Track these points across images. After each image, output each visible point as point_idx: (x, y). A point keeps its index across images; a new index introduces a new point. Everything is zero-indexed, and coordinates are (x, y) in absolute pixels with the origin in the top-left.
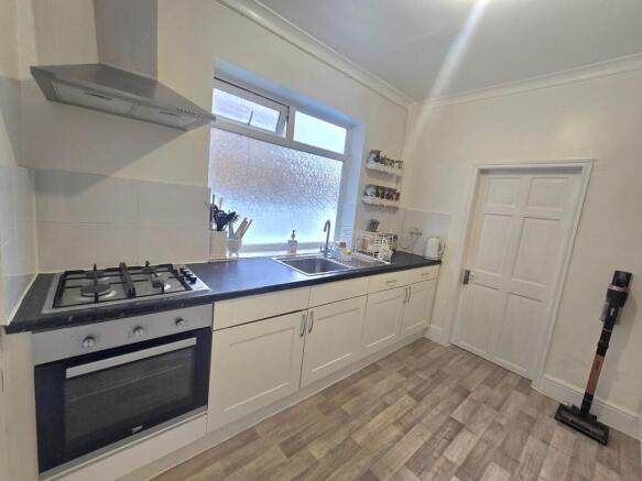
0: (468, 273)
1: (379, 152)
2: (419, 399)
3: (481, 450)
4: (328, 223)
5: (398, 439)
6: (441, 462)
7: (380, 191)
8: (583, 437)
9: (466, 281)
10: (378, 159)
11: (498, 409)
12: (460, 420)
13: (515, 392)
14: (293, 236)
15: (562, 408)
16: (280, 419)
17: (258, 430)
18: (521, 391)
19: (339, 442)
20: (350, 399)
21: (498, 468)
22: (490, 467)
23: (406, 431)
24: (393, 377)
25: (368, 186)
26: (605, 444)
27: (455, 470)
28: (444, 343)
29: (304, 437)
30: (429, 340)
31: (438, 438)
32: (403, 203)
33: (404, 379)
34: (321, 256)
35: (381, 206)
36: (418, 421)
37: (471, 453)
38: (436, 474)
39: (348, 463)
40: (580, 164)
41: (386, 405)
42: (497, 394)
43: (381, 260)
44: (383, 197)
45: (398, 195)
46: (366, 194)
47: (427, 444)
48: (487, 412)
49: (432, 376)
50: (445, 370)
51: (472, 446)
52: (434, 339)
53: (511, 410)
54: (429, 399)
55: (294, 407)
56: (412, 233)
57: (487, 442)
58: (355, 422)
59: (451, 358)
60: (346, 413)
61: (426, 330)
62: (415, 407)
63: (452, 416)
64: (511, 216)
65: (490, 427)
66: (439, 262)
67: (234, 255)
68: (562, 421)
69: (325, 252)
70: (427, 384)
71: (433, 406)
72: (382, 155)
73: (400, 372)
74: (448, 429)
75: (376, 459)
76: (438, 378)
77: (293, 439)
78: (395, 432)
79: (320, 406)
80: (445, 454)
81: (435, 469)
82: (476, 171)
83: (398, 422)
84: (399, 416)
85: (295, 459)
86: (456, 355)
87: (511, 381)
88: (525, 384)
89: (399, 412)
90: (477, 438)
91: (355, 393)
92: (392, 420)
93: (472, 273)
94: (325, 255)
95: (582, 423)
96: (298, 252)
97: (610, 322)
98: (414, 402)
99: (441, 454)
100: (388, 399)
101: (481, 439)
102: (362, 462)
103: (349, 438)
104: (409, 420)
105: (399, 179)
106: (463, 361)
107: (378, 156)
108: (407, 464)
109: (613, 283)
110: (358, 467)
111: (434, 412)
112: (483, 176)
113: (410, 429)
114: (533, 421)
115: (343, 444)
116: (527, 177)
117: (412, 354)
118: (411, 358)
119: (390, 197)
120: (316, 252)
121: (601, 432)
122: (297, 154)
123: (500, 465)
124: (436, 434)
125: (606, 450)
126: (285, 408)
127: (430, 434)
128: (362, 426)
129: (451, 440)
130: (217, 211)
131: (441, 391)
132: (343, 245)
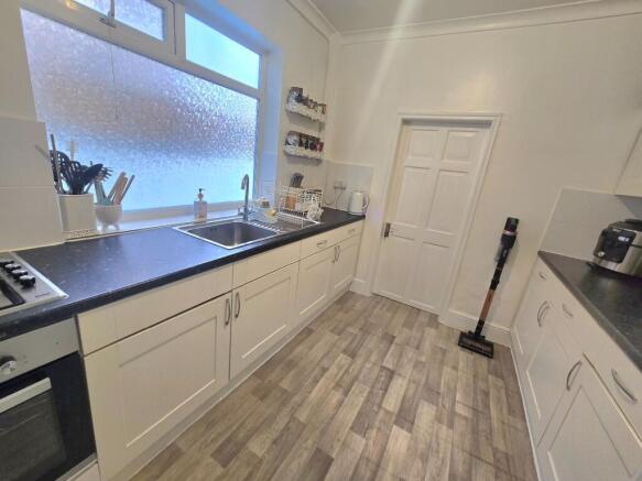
0: (388, 226)
1: (301, 90)
2: (353, 355)
3: (411, 392)
4: (246, 178)
5: (340, 403)
6: (381, 414)
7: (304, 141)
8: (478, 356)
9: (386, 235)
10: (301, 99)
11: (418, 348)
12: (390, 366)
13: (427, 329)
14: (201, 196)
15: (463, 335)
16: (209, 421)
17: (181, 445)
18: (431, 327)
19: (282, 428)
20: (288, 373)
21: (426, 403)
22: (420, 405)
23: (346, 393)
24: (326, 338)
25: (291, 133)
26: (492, 357)
27: (394, 418)
28: (368, 294)
29: (241, 435)
30: (353, 293)
31: (375, 391)
32: (326, 154)
33: (337, 337)
34: (240, 219)
35: (305, 157)
36: (356, 378)
37: (404, 397)
38: (379, 429)
39: (294, 449)
40: (491, 118)
41: (325, 370)
42: (415, 333)
43: (310, 220)
44: (306, 148)
45: (322, 145)
46: (287, 143)
47: (367, 400)
48: (410, 354)
49: (361, 329)
50: (372, 320)
51: (404, 389)
52: (359, 291)
53: (427, 346)
54: (362, 352)
55: (223, 401)
56: (335, 188)
57: (414, 382)
58: (297, 399)
59: (374, 307)
60: (285, 391)
61: (351, 283)
62: (350, 366)
63: (384, 364)
64: (427, 168)
65: (414, 367)
66: (363, 217)
67: (111, 228)
68: (463, 347)
69: (245, 215)
70: (359, 337)
71: (367, 360)
72: (305, 94)
73: (332, 331)
74: (382, 379)
75: (323, 432)
76: (366, 330)
77: (228, 441)
78: (336, 396)
79: (254, 392)
80: (384, 405)
81: (377, 423)
82: (400, 121)
83: (338, 385)
84: (338, 378)
85: (233, 465)
86: (377, 303)
87: (423, 319)
88: (433, 320)
89: (337, 374)
90: (407, 381)
91: (291, 365)
92: (333, 385)
93: (392, 226)
94: (245, 218)
95: (477, 345)
96: (209, 216)
97: (502, 261)
98: (350, 359)
99: (380, 406)
100: (325, 363)
101: (410, 380)
102: (310, 442)
103: (293, 418)
104: (347, 379)
105: (321, 126)
106: (385, 309)
107: (300, 95)
108: (352, 428)
109: (506, 228)
110: (306, 449)
111: (368, 365)
112: (405, 127)
113: (349, 390)
114: (444, 352)
115: (287, 428)
116: (445, 130)
117: (340, 310)
118: (340, 315)
119: (313, 147)
120: (233, 215)
121: (489, 349)
122: (194, 81)
123: (427, 400)
124: (373, 387)
125: (493, 361)
126: (214, 405)
127: (368, 389)
128: (303, 401)
129: (386, 390)
130: (68, 162)
131: (372, 342)
132: (266, 205)
